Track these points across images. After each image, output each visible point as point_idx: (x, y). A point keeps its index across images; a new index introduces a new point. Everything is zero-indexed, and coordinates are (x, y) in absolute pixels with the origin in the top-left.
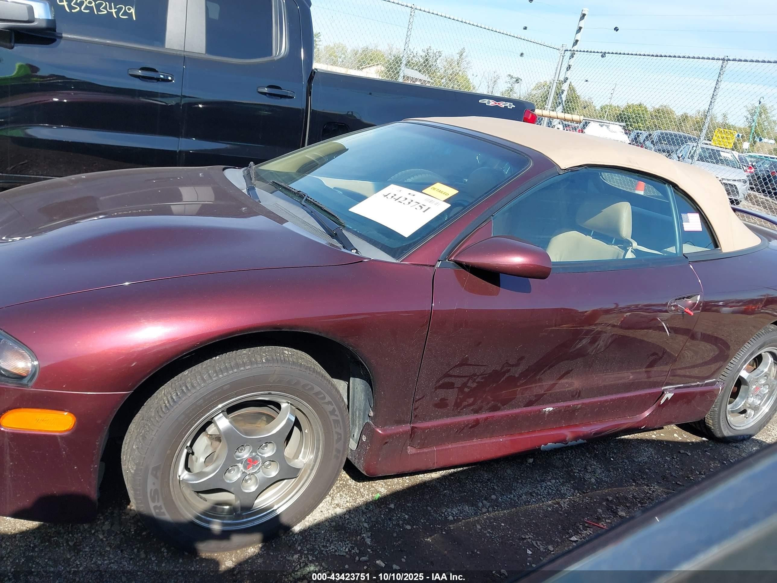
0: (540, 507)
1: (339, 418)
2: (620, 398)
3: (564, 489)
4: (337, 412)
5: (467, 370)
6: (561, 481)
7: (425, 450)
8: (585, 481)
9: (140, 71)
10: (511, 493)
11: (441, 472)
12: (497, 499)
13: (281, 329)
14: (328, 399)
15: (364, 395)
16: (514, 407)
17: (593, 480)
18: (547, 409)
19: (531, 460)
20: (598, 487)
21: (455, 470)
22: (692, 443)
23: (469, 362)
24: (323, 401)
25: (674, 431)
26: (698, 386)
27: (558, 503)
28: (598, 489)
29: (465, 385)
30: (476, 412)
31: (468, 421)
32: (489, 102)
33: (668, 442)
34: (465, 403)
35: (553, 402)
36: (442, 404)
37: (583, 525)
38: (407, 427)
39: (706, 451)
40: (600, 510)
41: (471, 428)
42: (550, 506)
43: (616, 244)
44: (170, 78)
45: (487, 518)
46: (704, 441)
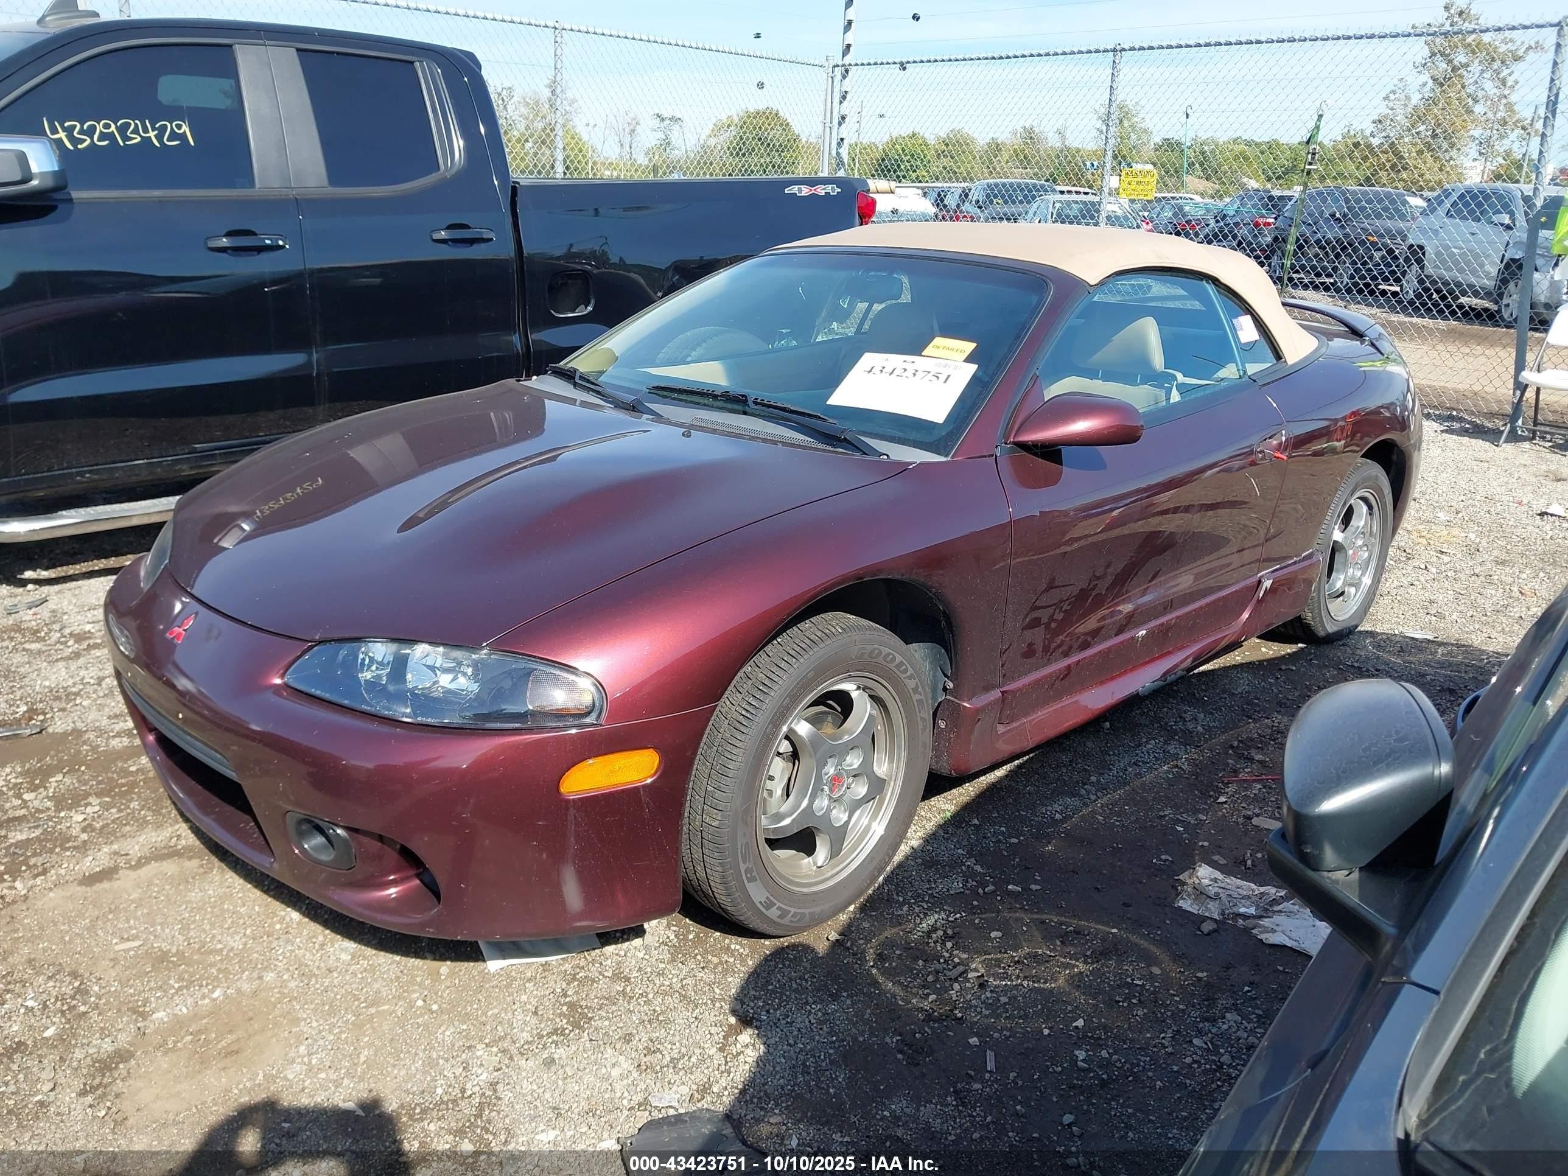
0: (1156, 777)
1: (923, 697)
2: (1214, 602)
3: (1171, 749)
4: (920, 689)
5: (1055, 595)
6: (1162, 739)
7: (1015, 725)
8: (1191, 732)
9: (224, 240)
10: (1110, 770)
11: (1004, 768)
12: (1098, 781)
13: (863, 578)
14: (910, 671)
15: (931, 663)
16: (1105, 639)
17: (1200, 728)
18: (1140, 633)
19: (1107, 724)
20: (1210, 736)
21: (1021, 761)
22: (1289, 654)
23: (1056, 584)
24: (905, 675)
25: (1259, 647)
26: (1295, 563)
27: (1177, 766)
28: (1211, 738)
29: (1052, 618)
30: (1066, 655)
31: (1060, 670)
32: (800, 190)
33: (1261, 662)
34: (1054, 645)
35: (1145, 623)
36: (1030, 652)
37: (1223, 782)
38: (996, 694)
39: (1311, 660)
40: (1230, 761)
41: (1062, 679)
42: (1168, 772)
43: (1143, 382)
44: (281, 243)
45: (1102, 806)
46: (1302, 649)
